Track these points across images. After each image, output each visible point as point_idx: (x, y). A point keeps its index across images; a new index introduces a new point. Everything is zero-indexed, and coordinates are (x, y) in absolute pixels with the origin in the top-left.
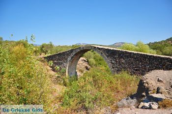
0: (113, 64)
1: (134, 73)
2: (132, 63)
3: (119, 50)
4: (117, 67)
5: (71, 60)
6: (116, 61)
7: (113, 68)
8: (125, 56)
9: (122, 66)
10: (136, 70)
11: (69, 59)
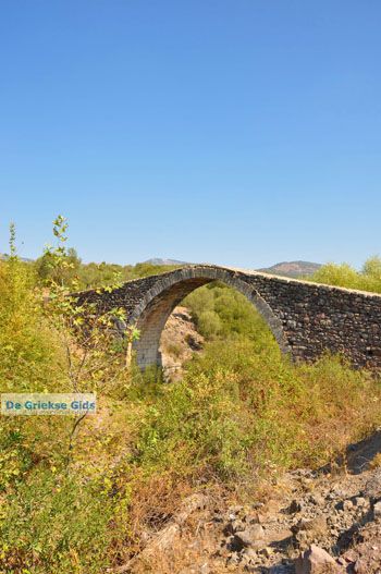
0: (291, 329)
1: (363, 363)
2: (357, 329)
3: (311, 283)
4: (304, 342)
5: (146, 314)
6: (303, 322)
7: (291, 343)
8: (334, 305)
9: (321, 338)
10: (370, 353)
11: (140, 307)
